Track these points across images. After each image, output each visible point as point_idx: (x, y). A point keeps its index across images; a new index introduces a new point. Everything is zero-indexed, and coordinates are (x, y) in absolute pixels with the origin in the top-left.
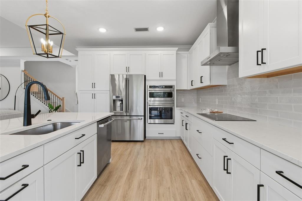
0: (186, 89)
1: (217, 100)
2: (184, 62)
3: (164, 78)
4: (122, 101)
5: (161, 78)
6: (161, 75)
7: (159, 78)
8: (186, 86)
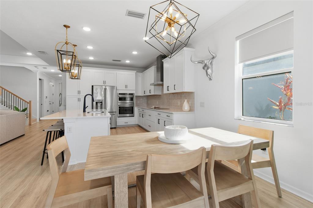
0: (141, 95)
1: (157, 102)
2: (140, 79)
3: (128, 89)
4: (102, 103)
5: (126, 89)
6: (126, 86)
7: (125, 89)
8: (141, 94)
